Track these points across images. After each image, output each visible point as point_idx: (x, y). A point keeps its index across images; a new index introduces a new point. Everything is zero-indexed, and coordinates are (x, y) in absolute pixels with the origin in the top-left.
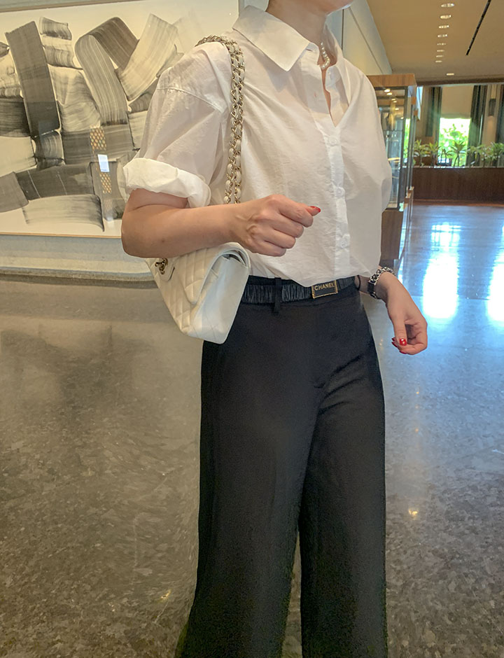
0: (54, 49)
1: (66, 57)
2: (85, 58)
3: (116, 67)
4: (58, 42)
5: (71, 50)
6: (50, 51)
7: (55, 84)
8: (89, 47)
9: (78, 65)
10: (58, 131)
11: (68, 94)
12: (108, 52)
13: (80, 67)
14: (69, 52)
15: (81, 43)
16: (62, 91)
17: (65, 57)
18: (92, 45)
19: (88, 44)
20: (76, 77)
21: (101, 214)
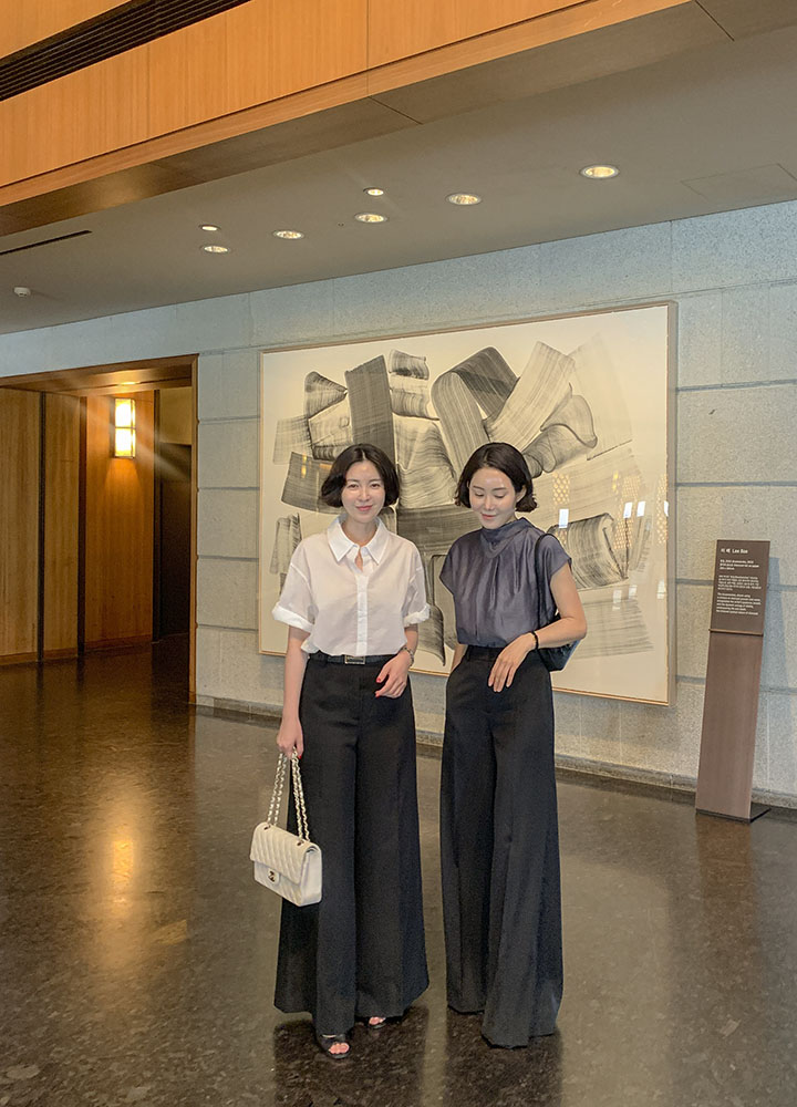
0: (403, 393)
1: (418, 402)
2: (444, 404)
3: (484, 416)
4: (409, 383)
5: (425, 393)
6: (397, 395)
7: (398, 440)
8: (450, 389)
9: (432, 413)
11: (414, 454)
12: (476, 396)
13: (436, 416)
14: (422, 395)
15: (440, 384)
16: (406, 451)
18: (455, 385)
19: (449, 385)
20: (428, 431)
21: (443, 639)
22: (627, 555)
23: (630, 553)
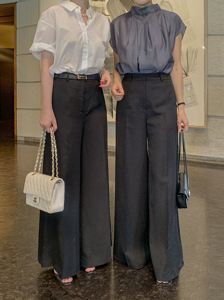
2: (112, 10)
8: (114, 4)
12: (124, 6)
13: (108, 14)
14: (103, 8)
17: (101, 10)
18: (116, 2)
21: (112, 107)
22: (188, 66)
23: (189, 65)
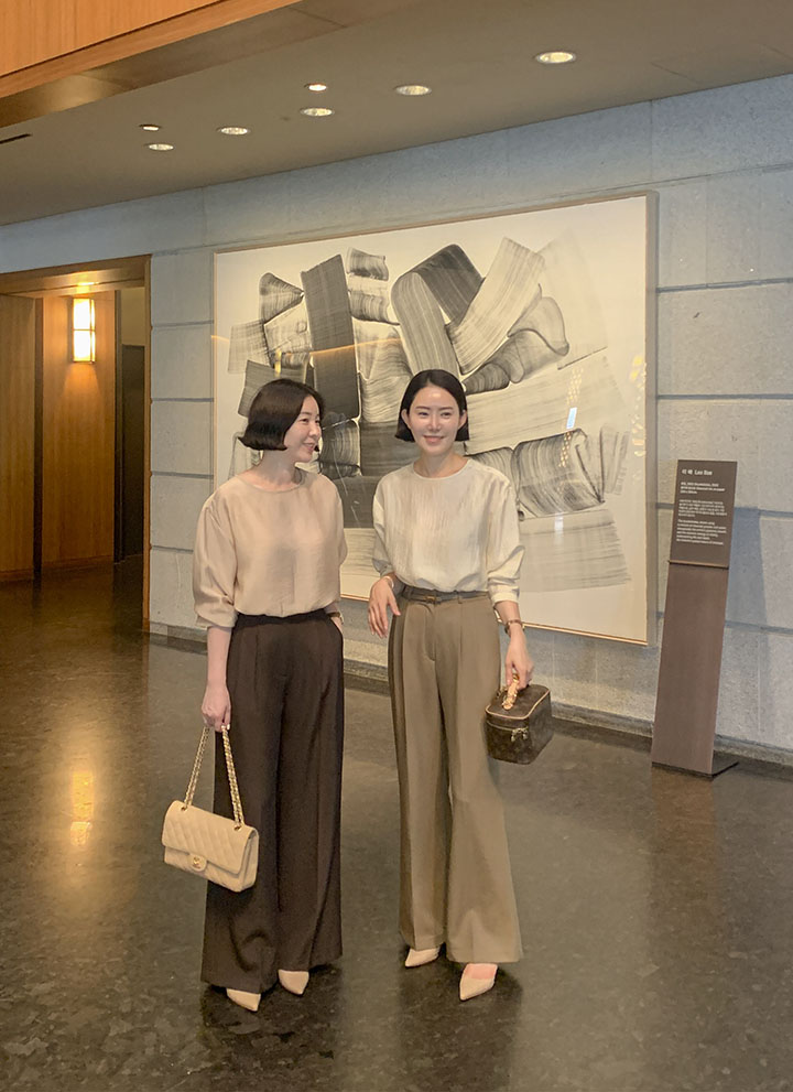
0: (363, 295)
1: (378, 305)
2: (404, 307)
3: (447, 320)
4: (368, 285)
5: (385, 295)
6: (356, 298)
7: (359, 347)
8: (412, 292)
9: (393, 317)
10: (356, 420)
11: (375, 362)
12: (438, 299)
13: (397, 321)
14: (382, 298)
15: (400, 286)
16: (367, 358)
17: (376, 306)
18: (417, 287)
19: (410, 285)
20: (389, 336)
22: (603, 476)
23: (606, 474)
